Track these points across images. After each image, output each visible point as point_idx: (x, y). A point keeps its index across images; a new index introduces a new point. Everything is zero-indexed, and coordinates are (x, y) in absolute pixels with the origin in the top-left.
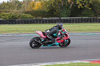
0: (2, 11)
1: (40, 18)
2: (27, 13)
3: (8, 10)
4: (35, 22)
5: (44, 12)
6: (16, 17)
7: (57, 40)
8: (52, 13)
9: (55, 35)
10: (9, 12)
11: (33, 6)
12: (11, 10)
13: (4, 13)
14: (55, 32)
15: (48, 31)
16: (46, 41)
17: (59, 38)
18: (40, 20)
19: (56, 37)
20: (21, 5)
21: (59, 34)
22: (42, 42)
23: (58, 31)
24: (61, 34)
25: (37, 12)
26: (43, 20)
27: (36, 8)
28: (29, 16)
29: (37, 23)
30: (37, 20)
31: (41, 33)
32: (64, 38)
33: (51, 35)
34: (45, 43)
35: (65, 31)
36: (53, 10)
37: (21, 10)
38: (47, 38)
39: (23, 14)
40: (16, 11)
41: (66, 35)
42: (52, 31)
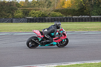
0: (32, 9)
1: (70, 16)
2: (57, 11)
3: (38, 8)
4: (65, 20)
5: (74, 10)
6: (46, 15)
7: (55, 40)
8: (82, 11)
9: (53, 34)
10: (38, 10)
11: (63, 4)
12: (41, 8)
13: (34, 11)
14: (53, 31)
15: (46, 30)
16: (43, 40)
17: (57, 37)
18: (70, 19)
19: (54, 37)
20: (51, 3)
21: (57, 33)
22: (40, 42)
23: (56, 30)
24: (59, 34)
25: (67, 10)
26: (73, 18)
27: (66, 6)
28: (58, 14)
29: (67, 21)
30: (67, 19)
31: (39, 33)
32: (62, 38)
33: (49, 34)
34: (42, 43)
35: (64, 30)
36: (83, 8)
37: (51, 8)
38: (44, 37)
39: (53, 12)
40: (46, 9)
41: (64, 35)
42: (50, 30)
